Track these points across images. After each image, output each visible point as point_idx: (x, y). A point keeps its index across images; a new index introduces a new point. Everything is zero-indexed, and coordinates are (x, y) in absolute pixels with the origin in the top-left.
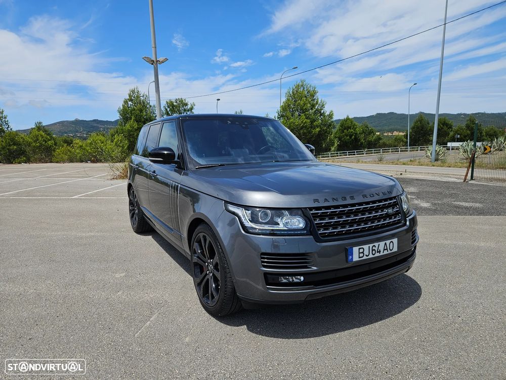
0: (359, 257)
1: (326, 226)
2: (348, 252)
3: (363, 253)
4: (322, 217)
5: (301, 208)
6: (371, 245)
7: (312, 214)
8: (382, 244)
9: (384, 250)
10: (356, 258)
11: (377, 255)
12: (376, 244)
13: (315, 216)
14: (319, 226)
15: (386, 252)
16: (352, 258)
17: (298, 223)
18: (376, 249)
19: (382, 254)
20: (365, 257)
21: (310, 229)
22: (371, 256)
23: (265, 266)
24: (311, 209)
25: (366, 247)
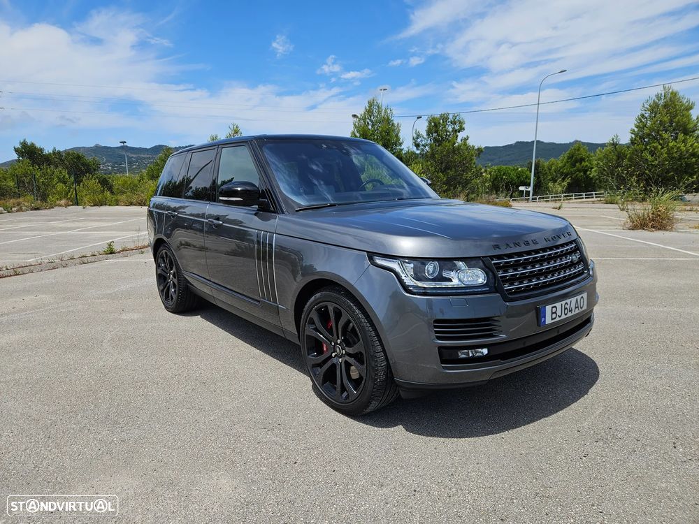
0: (552, 319)
1: (512, 280)
2: (539, 314)
3: (555, 313)
4: (506, 267)
5: (479, 257)
6: (564, 303)
7: (495, 264)
8: (574, 300)
9: (576, 308)
10: (548, 321)
11: (569, 314)
12: (568, 301)
13: (498, 267)
14: (505, 280)
15: (577, 311)
16: (545, 321)
17: (478, 277)
18: (567, 307)
19: (573, 313)
20: (558, 319)
21: (494, 285)
22: (563, 317)
23: (439, 338)
24: (492, 257)
25: (558, 305)
